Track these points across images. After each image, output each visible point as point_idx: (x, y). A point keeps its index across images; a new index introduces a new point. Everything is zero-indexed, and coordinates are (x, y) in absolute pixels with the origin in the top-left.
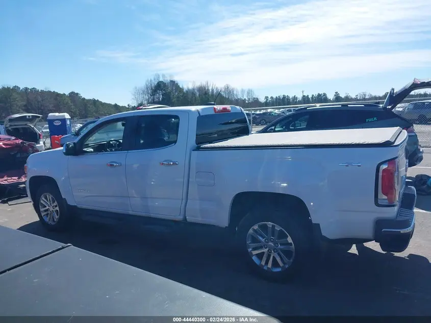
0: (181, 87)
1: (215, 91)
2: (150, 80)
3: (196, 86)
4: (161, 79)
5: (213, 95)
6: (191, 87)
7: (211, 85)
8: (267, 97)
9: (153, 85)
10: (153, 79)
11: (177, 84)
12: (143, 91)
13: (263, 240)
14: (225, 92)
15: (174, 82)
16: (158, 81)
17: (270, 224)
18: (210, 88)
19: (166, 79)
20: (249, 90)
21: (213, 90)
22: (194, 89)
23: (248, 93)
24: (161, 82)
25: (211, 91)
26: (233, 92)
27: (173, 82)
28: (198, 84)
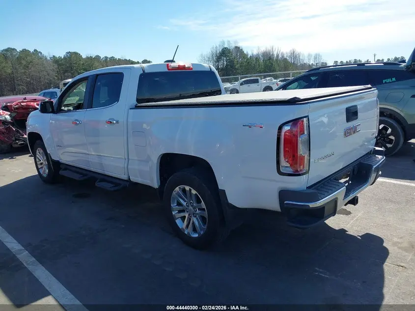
0: (245, 52)
1: (280, 56)
2: (215, 46)
3: (260, 51)
4: (226, 46)
5: (277, 60)
6: (255, 53)
7: (277, 50)
8: (337, 62)
9: (218, 52)
10: (218, 46)
11: (242, 50)
12: (209, 58)
13: (185, 204)
14: (290, 57)
15: (239, 48)
16: (223, 47)
17: (187, 188)
18: (275, 54)
19: (231, 45)
20: (316, 55)
21: (278, 56)
22: (258, 55)
23: (315, 58)
24: (226, 48)
25: (275, 56)
26: (299, 56)
27: (237, 48)
28: (263, 49)
